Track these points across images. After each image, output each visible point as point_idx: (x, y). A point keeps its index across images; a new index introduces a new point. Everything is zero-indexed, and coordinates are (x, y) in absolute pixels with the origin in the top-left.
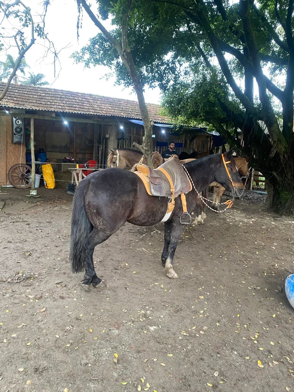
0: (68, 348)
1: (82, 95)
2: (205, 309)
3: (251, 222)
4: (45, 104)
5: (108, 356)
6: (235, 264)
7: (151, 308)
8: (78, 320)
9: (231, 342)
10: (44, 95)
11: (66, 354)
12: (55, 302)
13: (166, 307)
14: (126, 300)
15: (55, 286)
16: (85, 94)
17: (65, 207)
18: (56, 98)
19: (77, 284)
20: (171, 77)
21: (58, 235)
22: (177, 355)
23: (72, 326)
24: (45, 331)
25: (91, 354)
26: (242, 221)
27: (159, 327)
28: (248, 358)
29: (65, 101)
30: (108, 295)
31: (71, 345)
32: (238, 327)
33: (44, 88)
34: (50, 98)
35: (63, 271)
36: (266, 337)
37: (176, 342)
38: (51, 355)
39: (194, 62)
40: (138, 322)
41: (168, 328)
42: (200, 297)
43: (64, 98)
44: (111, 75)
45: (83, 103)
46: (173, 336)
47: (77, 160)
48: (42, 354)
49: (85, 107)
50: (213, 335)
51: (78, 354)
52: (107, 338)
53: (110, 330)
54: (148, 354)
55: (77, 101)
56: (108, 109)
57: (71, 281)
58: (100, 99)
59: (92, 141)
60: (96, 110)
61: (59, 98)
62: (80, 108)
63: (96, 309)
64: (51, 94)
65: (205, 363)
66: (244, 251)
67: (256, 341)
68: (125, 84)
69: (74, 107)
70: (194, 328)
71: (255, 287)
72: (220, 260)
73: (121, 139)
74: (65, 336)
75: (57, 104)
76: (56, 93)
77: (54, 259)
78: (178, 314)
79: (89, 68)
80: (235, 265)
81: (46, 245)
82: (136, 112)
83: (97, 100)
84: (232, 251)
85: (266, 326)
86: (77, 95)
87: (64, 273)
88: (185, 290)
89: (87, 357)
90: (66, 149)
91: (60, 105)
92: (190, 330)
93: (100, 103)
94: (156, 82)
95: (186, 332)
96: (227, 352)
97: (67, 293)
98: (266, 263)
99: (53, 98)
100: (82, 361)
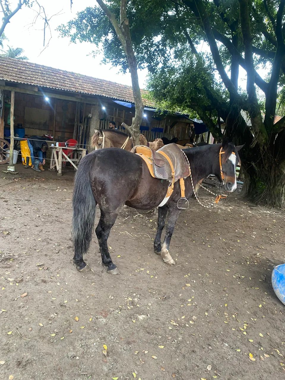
0: (53, 338)
1: (64, 73)
2: (193, 297)
3: (229, 210)
4: (25, 79)
5: (97, 348)
6: (218, 251)
7: (138, 296)
8: (63, 307)
9: (221, 334)
10: (24, 69)
11: (51, 345)
12: (37, 287)
13: (153, 294)
14: (112, 286)
15: (37, 268)
16: (67, 72)
17: (44, 186)
18: (37, 73)
19: (60, 267)
20: (160, 59)
21: (38, 214)
22: (168, 347)
23: (56, 313)
24: (27, 319)
25: (78, 344)
26: (221, 208)
27: (148, 316)
28: (239, 350)
29: (47, 77)
30: (93, 280)
31: (56, 335)
32: (226, 317)
33: (24, 62)
34: (30, 73)
35: (45, 253)
36: (255, 328)
37: (166, 332)
38: (35, 346)
39: (180, 48)
40: (125, 310)
41: (157, 317)
42: (187, 285)
43: (45, 74)
44: (99, 53)
45: (65, 81)
46: (163, 326)
47: (56, 138)
48: (25, 345)
49: (67, 85)
50: (203, 325)
51: (64, 344)
52: (94, 327)
53: (97, 318)
54: (139, 345)
55: (59, 78)
56: (90, 89)
57: (53, 264)
58: (82, 78)
59: (72, 120)
60: (77, 88)
61: (40, 73)
62: (61, 85)
63: (81, 294)
64: (32, 69)
65: (197, 355)
66: (226, 239)
67: (245, 332)
68: (113, 63)
69: (55, 84)
70: (183, 317)
71: (239, 276)
72: (204, 247)
73: (103, 120)
74: (50, 325)
75: (38, 79)
76: (37, 68)
77: (35, 240)
78: (166, 302)
79: (75, 43)
80: (218, 253)
81: (26, 224)
82: (118, 94)
83: (79, 79)
84: (215, 238)
85: (253, 316)
86: (59, 72)
87: (46, 255)
88: (171, 276)
89: (74, 349)
90: (45, 126)
91: (40, 81)
92: (179, 319)
93: (82, 82)
94: (145, 63)
95: (175, 322)
96: (218, 343)
97: (49, 277)
98: (248, 251)
99: (34, 73)
100: (69, 354)
